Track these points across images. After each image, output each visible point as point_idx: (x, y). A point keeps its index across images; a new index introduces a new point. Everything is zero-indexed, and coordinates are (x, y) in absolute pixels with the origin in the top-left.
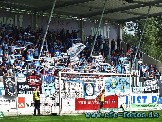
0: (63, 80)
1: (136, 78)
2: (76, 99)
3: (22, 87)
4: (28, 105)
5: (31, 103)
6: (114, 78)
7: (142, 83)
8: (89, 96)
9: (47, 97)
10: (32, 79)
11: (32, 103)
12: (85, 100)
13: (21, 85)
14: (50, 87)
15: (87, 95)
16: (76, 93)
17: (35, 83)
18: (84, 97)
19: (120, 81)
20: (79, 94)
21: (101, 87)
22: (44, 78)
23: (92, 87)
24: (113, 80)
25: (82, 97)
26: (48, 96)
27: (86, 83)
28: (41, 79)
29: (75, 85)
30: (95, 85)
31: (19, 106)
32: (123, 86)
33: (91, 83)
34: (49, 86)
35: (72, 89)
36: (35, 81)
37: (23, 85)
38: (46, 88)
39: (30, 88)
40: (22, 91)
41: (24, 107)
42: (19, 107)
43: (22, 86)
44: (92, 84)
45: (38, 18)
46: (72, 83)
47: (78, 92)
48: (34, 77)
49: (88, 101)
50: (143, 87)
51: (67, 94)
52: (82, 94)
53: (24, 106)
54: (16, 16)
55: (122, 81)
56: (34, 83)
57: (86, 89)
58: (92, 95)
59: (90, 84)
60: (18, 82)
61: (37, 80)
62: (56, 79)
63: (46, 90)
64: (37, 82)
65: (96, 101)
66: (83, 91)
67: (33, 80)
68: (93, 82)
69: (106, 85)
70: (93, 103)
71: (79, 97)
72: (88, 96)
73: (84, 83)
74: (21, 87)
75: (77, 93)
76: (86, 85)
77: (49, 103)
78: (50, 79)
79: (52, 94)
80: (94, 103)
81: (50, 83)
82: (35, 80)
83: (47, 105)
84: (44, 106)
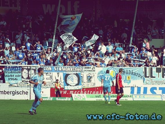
0: (35, 70)
1: (151, 68)
2: (52, 88)
6: (113, 69)
7: (161, 73)
8: (71, 86)
12: (65, 90)
14: (16, 76)
15: (68, 85)
16: (51, 83)
19: (124, 72)
21: (91, 77)
22: (8, 68)
23: (77, 78)
26: (11, 85)
27: (67, 73)
29: (51, 75)
30: (82, 76)
33: (75, 73)
34: (14, 76)
35: (48, 79)
38: (10, 77)
44: (77, 75)
46: (47, 73)
55: (127, 71)
57: (68, 79)
58: (76, 85)
59: (74, 74)
62: (25, 69)
63: (9, 80)
65: (82, 92)
66: (63, 81)
68: (79, 72)
69: (99, 75)
73: (65, 73)
76: (67, 75)
77: (13, 92)
78: (16, 69)
79: (17, 84)
80: (79, 93)
81: (17, 73)
83: (9, 93)
84: (5, 94)
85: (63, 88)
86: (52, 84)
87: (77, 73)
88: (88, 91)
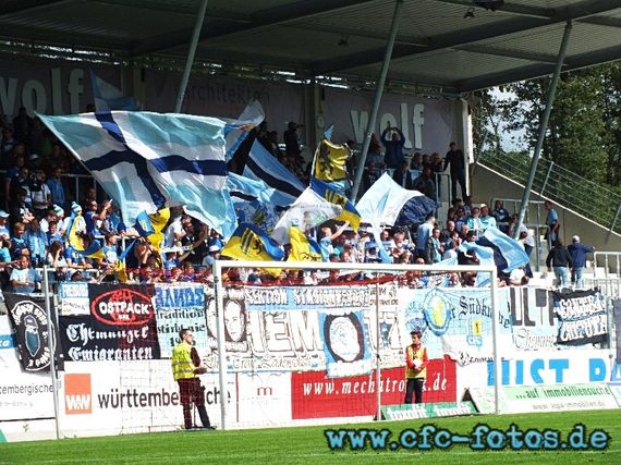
1: (526, 290)
2: (295, 374)
3: (79, 334)
4: (104, 401)
5: (115, 394)
6: (438, 293)
7: (546, 309)
8: (344, 361)
10: (119, 304)
11: (119, 393)
12: (329, 380)
13: (76, 326)
16: (292, 353)
17: (130, 317)
18: (324, 368)
19: (464, 305)
20: (303, 354)
21: (389, 327)
22: (164, 297)
23: (355, 329)
24: (437, 299)
25: (316, 366)
27: (328, 312)
29: (286, 321)
30: (366, 321)
31: (70, 408)
32: (474, 325)
33: (348, 311)
35: (278, 337)
36: (130, 309)
37: (81, 326)
38: (174, 335)
39: (110, 336)
40: (78, 349)
41: (89, 411)
42: (68, 412)
43: (78, 330)
44: (353, 317)
45: (143, 80)
46: (276, 315)
47: (302, 350)
48: (127, 295)
49: (339, 382)
50: (552, 324)
51: (259, 358)
52: (316, 356)
53: (87, 407)
54: (56, 73)
55: (472, 302)
56: (126, 317)
57: (331, 335)
58: (356, 359)
59: (345, 316)
60: (63, 314)
61: (137, 305)
62: (214, 299)
64: (138, 312)
65: (371, 383)
66: (321, 343)
67: (123, 304)
68: (358, 309)
69: (409, 319)
70: (359, 388)
71: (306, 369)
73: (323, 311)
74: (75, 332)
75: (297, 353)
76: (329, 319)
78: (189, 300)
80: (366, 387)
81: (191, 315)
82: (130, 304)
84: (167, 404)
85: (326, 372)
86: (295, 356)
87: (354, 310)
88: (388, 381)
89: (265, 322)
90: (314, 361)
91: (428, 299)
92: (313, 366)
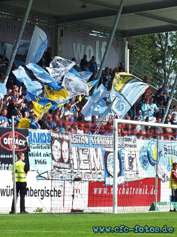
0: (68, 142)
2: (90, 183)
4: (3, 193)
5: (8, 188)
6: (154, 142)
9: (37, 176)
11: (10, 189)
12: (105, 187)
14: (44, 155)
15: (109, 175)
18: (103, 180)
19: (166, 149)
20: (94, 172)
21: (133, 159)
22: (33, 137)
26: (40, 176)
28: (27, 138)
29: (88, 153)
30: (123, 156)
34: (42, 155)
35: (85, 162)
36: (17, 142)
38: (37, 158)
39: (7, 157)
46: (83, 150)
47: (94, 169)
48: (16, 135)
51: (75, 173)
52: (100, 174)
57: (108, 162)
58: (118, 176)
61: (20, 140)
62: (56, 139)
63: (36, 163)
64: (21, 144)
65: (124, 189)
66: (103, 167)
68: (120, 149)
69: (141, 155)
70: (118, 192)
71: (95, 180)
72: (111, 177)
73: (104, 149)
75: (92, 171)
77: (42, 190)
78: (44, 140)
79: (47, 172)
80: (121, 191)
81: (45, 147)
82: (17, 140)
83: (37, 194)
84: (32, 196)
85: (104, 182)
86: (91, 173)
88: (131, 189)
89: (79, 153)
90: (99, 176)
91: (150, 145)
92: (99, 179)
